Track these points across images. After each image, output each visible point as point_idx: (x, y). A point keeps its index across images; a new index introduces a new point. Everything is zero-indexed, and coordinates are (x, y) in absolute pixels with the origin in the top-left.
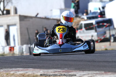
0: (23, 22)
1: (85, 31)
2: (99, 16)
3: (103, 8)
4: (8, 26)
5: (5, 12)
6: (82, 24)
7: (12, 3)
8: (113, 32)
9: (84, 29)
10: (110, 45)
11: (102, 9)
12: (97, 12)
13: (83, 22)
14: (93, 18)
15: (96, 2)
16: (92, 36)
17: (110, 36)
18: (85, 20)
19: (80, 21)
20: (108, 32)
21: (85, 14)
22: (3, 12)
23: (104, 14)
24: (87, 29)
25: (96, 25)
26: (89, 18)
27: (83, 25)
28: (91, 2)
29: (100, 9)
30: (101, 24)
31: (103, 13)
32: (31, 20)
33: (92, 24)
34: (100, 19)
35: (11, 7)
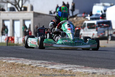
0: (36, 18)
1: (88, 30)
2: (101, 18)
3: (105, 11)
4: (24, 21)
5: (23, 9)
6: (85, 23)
7: (29, 1)
8: (111, 32)
9: (86, 28)
10: (108, 42)
11: (103, 12)
12: (99, 14)
13: (87, 22)
14: (95, 19)
15: (99, 5)
16: (93, 34)
17: (108, 35)
18: (88, 20)
19: (84, 21)
20: (106, 32)
21: (89, 15)
22: (21, 9)
23: (105, 17)
24: (89, 28)
25: (97, 25)
26: (92, 19)
27: (86, 25)
28: (95, 5)
29: (102, 12)
30: (101, 24)
31: (104, 15)
32: (43, 17)
33: (94, 24)
34: (101, 20)
35: (28, 5)
